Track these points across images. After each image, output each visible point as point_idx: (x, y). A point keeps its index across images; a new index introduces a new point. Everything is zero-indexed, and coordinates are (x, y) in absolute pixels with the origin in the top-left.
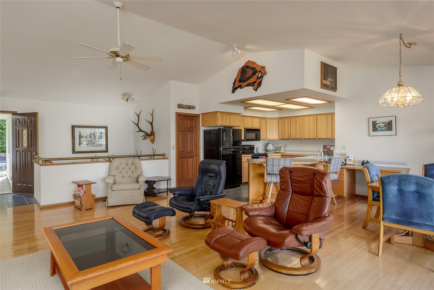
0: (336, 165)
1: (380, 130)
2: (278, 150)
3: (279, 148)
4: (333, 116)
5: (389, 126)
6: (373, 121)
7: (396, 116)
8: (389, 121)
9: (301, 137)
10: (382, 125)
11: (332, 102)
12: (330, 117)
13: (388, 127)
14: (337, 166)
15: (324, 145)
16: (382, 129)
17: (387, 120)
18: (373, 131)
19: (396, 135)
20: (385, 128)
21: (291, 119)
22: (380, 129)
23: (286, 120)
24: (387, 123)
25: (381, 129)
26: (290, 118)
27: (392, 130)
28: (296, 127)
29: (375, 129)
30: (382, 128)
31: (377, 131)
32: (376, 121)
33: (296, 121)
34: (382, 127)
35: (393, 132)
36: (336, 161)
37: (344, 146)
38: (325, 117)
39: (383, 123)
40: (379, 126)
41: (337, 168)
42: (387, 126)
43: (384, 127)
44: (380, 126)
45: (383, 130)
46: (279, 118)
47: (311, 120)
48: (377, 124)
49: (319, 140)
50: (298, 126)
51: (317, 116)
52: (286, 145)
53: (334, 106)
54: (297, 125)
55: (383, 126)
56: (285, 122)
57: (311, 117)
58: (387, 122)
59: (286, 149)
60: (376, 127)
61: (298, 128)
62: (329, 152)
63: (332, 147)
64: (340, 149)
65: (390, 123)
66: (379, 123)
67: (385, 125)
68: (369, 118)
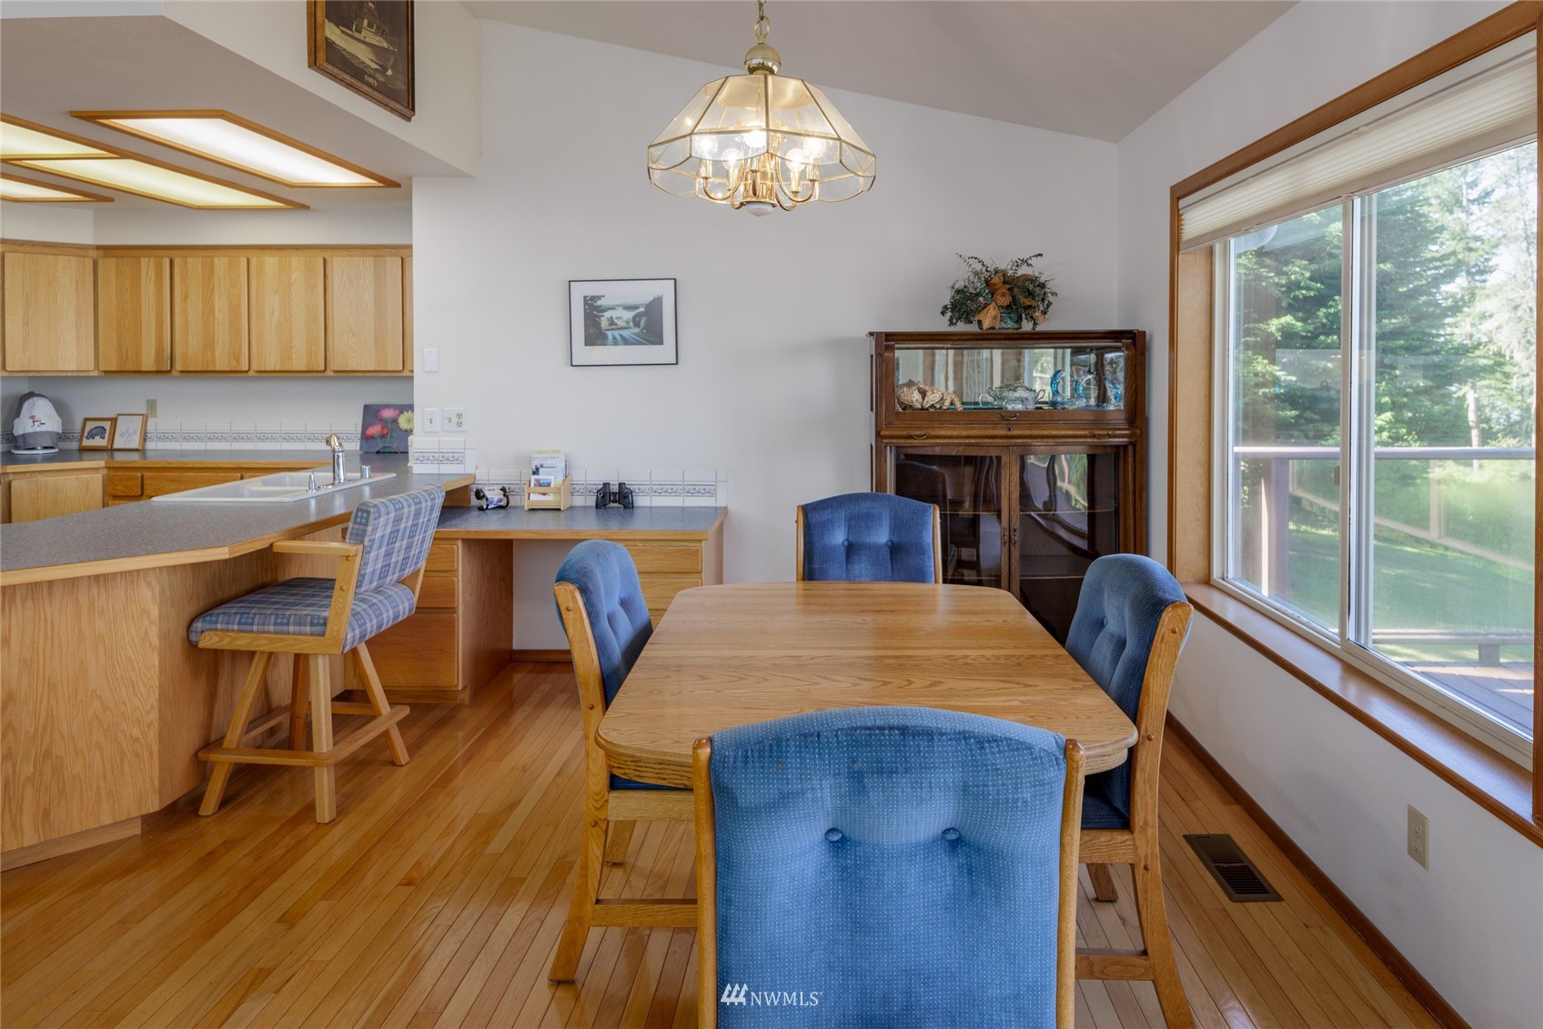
0: (401, 544)
1: (614, 338)
2: (100, 432)
3: (107, 425)
4: (407, 261)
5: (649, 326)
6: (585, 297)
7: (675, 280)
8: (652, 299)
9: (238, 360)
10: (625, 318)
11: (398, 185)
12: (393, 264)
13: (647, 327)
14: (409, 547)
15: (369, 402)
16: (625, 333)
17: (643, 293)
18: (586, 345)
19: (677, 364)
20: (637, 330)
21: (177, 261)
22: (616, 333)
23: (147, 266)
24: (642, 309)
25: (621, 335)
26: (173, 253)
27: (660, 341)
28: (209, 310)
29: (595, 336)
30: (622, 328)
31: (605, 345)
32: (599, 298)
33: (209, 272)
34: (624, 324)
35: (664, 352)
36: (398, 520)
37: (460, 416)
38: (369, 261)
39: (628, 308)
40: (612, 322)
41: (406, 558)
42: (642, 324)
43: (631, 324)
44: (616, 321)
45: (626, 342)
46: (98, 248)
47: (294, 277)
48: (604, 311)
49: (340, 377)
50: (220, 304)
51: (327, 254)
52: (152, 405)
53: (405, 213)
54: (216, 293)
55: (628, 322)
56: (137, 276)
57: (296, 261)
58: (641, 305)
59: (150, 427)
60: (598, 325)
61: (221, 314)
62: (391, 437)
63: (405, 413)
64: (436, 432)
65: (654, 308)
66: (612, 308)
67: (634, 318)
68: (569, 282)
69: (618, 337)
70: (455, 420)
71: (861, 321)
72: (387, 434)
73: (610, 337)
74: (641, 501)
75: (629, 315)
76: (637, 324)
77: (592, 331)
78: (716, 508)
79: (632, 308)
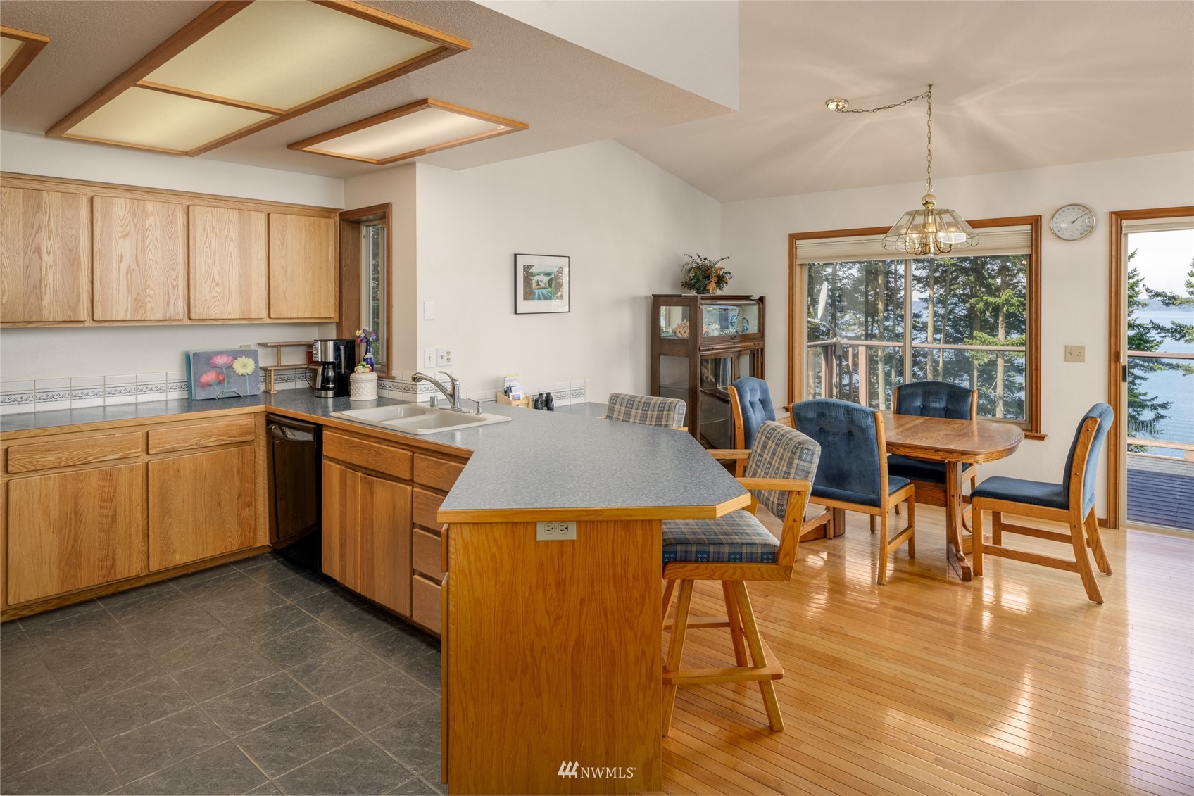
1: (539, 295)
6: (524, 266)
7: (568, 257)
8: (558, 269)
10: (544, 281)
13: (554, 287)
15: (187, 350)
16: (544, 291)
17: (551, 264)
18: (524, 299)
19: (569, 312)
20: (550, 290)
22: (540, 292)
24: (552, 276)
27: (562, 298)
29: (529, 292)
30: (542, 288)
31: (534, 299)
32: (532, 267)
34: (544, 285)
35: (563, 303)
37: (448, 353)
39: (545, 274)
40: (537, 283)
44: (539, 283)
45: (544, 297)
48: (534, 276)
55: (546, 284)
58: (552, 273)
60: (530, 285)
62: (228, 382)
63: (239, 359)
64: (433, 367)
65: (558, 273)
66: (538, 274)
67: (549, 281)
68: (515, 255)
69: (541, 294)
70: (445, 357)
71: (645, 287)
72: (224, 379)
73: (537, 295)
74: (557, 403)
75: (546, 279)
76: (550, 285)
77: (527, 289)
78: (585, 403)
79: (548, 274)
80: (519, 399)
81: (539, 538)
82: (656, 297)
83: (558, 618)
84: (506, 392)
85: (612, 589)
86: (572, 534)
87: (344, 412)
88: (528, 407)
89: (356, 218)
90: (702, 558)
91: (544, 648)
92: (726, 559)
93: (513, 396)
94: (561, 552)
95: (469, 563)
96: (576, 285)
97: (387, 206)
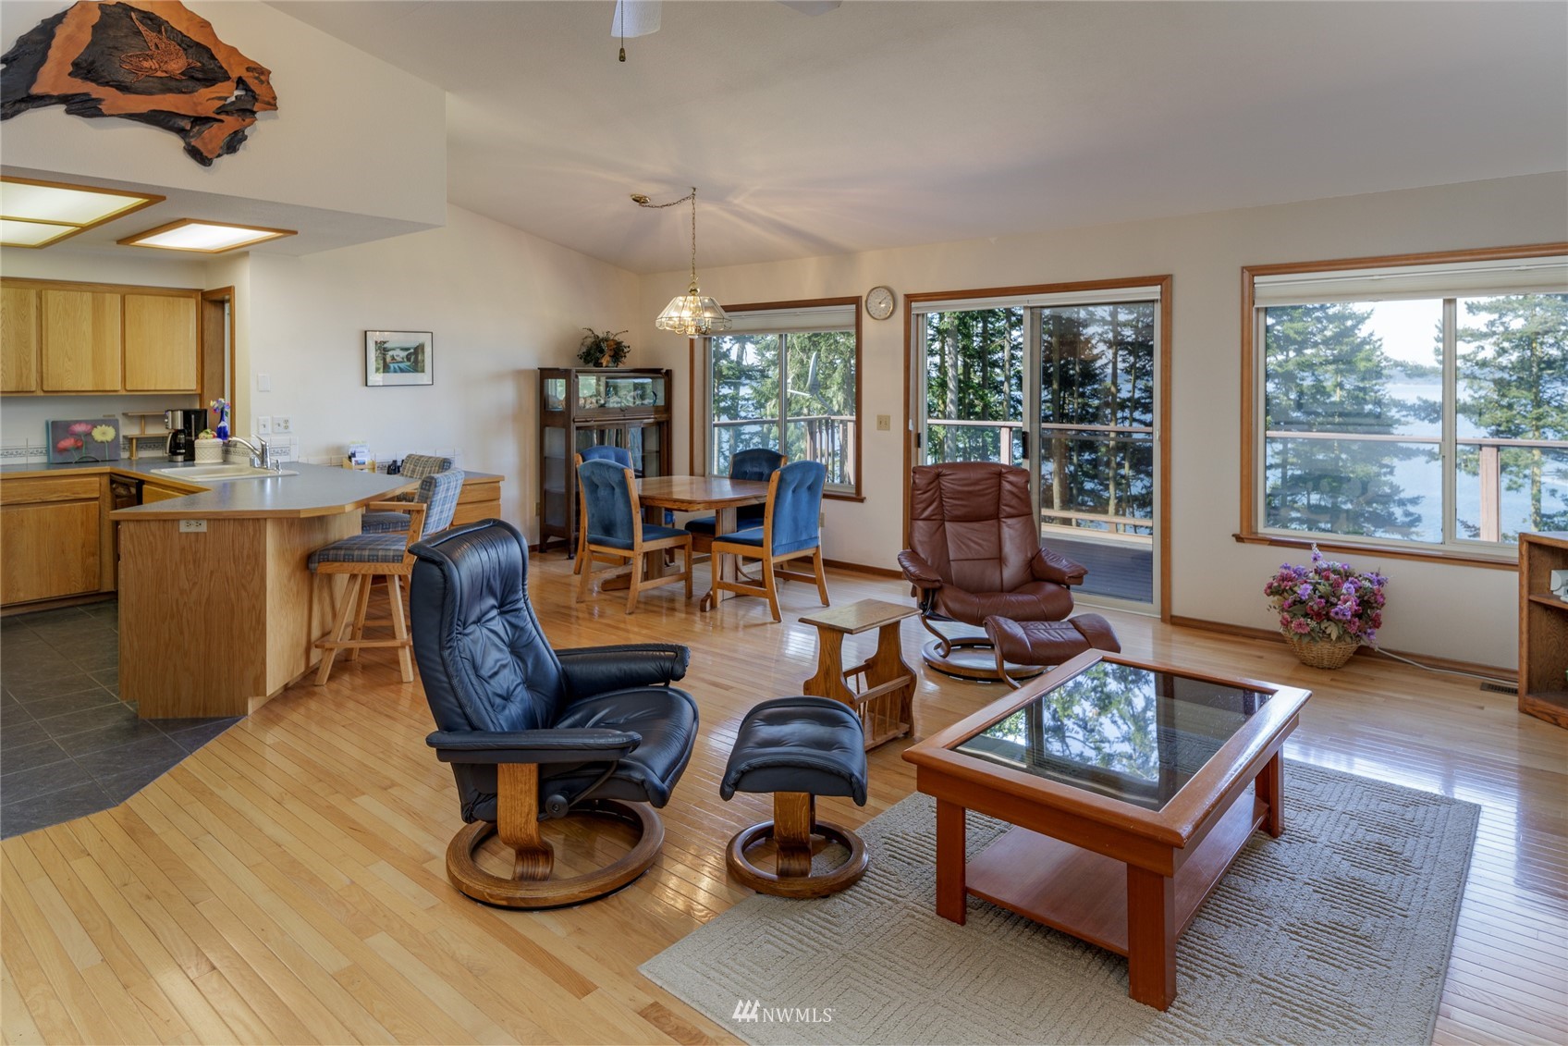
1: (395, 368)
5: (414, 359)
6: (376, 342)
7: (432, 333)
8: (418, 344)
10: (401, 356)
12: (112, 299)
13: (415, 362)
16: (401, 365)
17: (412, 341)
18: (377, 372)
19: (432, 385)
20: (409, 364)
22: (396, 365)
24: (412, 350)
25: (399, 367)
27: (422, 370)
29: (383, 366)
30: (400, 362)
31: (389, 373)
32: (385, 343)
34: (401, 360)
35: (424, 378)
37: (286, 421)
38: (86, 297)
39: (403, 349)
40: (393, 358)
42: (412, 359)
43: (405, 359)
44: (396, 357)
45: (402, 371)
48: (388, 351)
55: (403, 358)
58: (411, 348)
60: (385, 360)
62: (84, 448)
63: (98, 427)
64: (268, 434)
65: (419, 350)
66: (393, 349)
67: (407, 356)
68: (366, 332)
69: (397, 368)
70: (283, 425)
71: (532, 363)
72: (81, 446)
73: (392, 368)
75: (404, 354)
76: (409, 360)
77: (381, 363)
79: (406, 349)
80: (364, 463)
81: (181, 531)
82: (542, 371)
83: (195, 584)
84: (350, 458)
85: (232, 565)
86: (204, 528)
87: (163, 470)
88: (374, 471)
89: (219, 297)
90: (349, 559)
91: (185, 603)
92: (366, 560)
93: (356, 462)
94: (197, 540)
95: (134, 547)
96: (439, 360)
97: (230, 290)
